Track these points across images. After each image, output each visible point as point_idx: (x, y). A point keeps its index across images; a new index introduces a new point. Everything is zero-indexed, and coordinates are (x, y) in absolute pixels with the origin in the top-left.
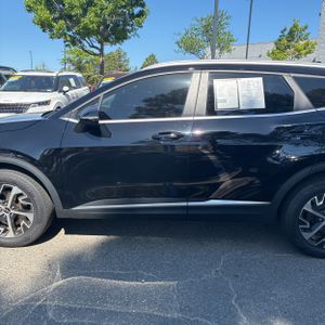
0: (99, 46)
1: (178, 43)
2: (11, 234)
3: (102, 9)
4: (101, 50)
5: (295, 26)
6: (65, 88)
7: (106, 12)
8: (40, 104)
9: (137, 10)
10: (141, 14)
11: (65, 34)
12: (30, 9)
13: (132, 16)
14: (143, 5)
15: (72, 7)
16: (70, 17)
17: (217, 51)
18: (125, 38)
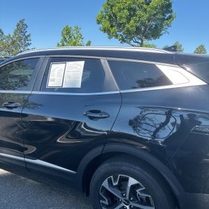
0: (140, 41)
9: (168, 15)
12: (99, 22)
14: (171, 12)
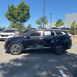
0: (20, 23)
1: (36, 22)
2: (16, 53)
3: (21, 16)
4: (21, 24)
5: (60, 19)
6: (15, 32)
7: (22, 17)
8: (11, 35)
10: (29, 17)
11: (13, 21)
13: (27, 17)
14: (29, 15)
15: (15, 16)
16: (14, 18)
17: (44, 24)
18: (26, 21)
